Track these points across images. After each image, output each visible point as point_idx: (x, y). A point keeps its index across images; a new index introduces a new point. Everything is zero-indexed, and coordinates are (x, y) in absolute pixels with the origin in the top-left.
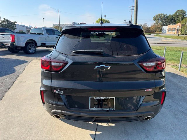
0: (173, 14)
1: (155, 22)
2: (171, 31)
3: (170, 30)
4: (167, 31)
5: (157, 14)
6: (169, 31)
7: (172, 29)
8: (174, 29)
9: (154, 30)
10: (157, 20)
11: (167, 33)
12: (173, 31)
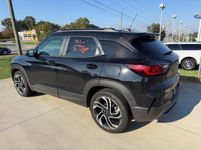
0: (23, 20)
1: (5, 27)
2: (27, 38)
3: (26, 36)
4: (23, 37)
5: (6, 18)
6: (25, 38)
7: (28, 35)
8: (30, 35)
9: (7, 36)
10: (7, 25)
11: (23, 39)
12: (29, 38)
